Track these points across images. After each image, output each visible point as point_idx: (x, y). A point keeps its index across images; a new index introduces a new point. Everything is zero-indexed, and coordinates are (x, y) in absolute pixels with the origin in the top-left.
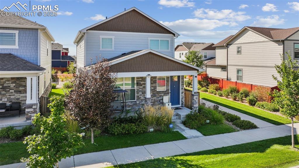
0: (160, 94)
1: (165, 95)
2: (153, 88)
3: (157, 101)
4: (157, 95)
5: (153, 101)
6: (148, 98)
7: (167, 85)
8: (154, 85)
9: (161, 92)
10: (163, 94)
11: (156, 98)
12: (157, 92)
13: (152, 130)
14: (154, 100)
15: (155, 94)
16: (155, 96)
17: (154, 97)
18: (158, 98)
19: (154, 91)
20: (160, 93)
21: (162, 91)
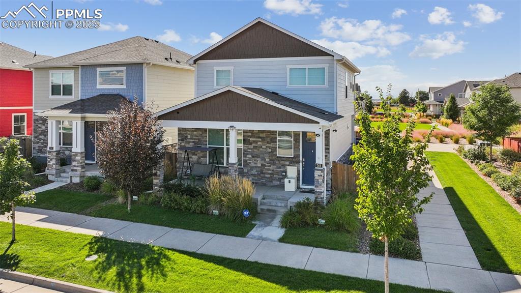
0: (283, 162)
1: (291, 165)
2: (270, 150)
3: (277, 173)
4: (277, 162)
5: (271, 172)
6: (230, 164)
7: (296, 148)
8: (271, 145)
9: (285, 159)
10: (288, 163)
11: (275, 167)
12: (278, 157)
13: (216, 212)
14: (273, 170)
15: (273, 160)
16: (274, 164)
17: (272, 166)
18: (280, 168)
19: (272, 156)
20: (283, 160)
21: (286, 157)
